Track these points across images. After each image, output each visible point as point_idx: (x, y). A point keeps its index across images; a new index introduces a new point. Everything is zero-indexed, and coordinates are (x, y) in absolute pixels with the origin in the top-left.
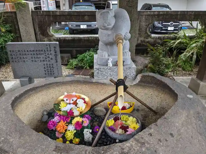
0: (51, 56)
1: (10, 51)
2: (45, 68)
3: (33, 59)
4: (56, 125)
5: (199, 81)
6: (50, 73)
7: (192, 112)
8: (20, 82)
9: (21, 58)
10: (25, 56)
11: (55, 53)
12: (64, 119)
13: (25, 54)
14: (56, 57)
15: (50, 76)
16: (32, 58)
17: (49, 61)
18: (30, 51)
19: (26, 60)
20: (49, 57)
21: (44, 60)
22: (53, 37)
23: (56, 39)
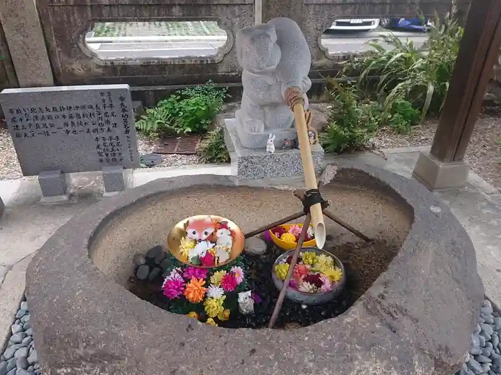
0: (112, 119)
1: (11, 111)
2: (98, 147)
3: (70, 128)
4: (183, 289)
5: (437, 162)
6: (110, 157)
7: (443, 242)
8: (40, 183)
9: (38, 126)
10: (48, 122)
11: (124, 110)
12: (197, 274)
13: (49, 117)
14: (125, 121)
15: (113, 165)
16: (66, 124)
17: (109, 130)
18: (62, 109)
19: (50, 130)
20: (108, 122)
21: (97, 129)
22: (95, 61)
23: (102, 64)
